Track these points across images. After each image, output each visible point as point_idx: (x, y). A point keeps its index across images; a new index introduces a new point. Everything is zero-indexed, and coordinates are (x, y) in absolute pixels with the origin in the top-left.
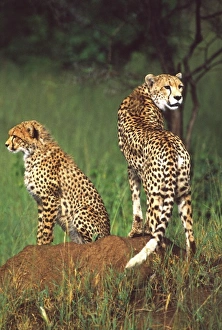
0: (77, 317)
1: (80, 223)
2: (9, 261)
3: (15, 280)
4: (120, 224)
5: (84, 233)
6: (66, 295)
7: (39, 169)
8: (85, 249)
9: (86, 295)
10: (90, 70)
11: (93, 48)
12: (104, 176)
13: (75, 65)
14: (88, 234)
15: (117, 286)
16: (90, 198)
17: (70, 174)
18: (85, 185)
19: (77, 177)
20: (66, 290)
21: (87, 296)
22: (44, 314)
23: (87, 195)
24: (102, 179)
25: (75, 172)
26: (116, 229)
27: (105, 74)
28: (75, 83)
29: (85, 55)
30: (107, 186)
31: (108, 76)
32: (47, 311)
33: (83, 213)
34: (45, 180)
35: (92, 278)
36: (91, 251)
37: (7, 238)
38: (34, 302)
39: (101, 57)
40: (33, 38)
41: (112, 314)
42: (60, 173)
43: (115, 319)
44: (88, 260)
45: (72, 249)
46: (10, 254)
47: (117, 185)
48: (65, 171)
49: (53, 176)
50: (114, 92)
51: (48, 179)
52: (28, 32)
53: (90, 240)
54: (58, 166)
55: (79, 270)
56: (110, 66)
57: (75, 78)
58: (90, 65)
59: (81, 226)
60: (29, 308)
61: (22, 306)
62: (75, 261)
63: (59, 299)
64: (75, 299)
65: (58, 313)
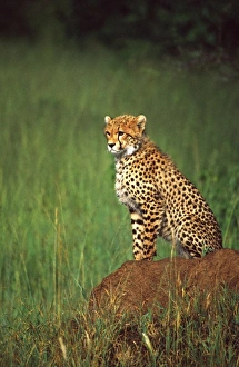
0: (186, 345)
1: (184, 235)
2: (105, 280)
3: (112, 301)
4: (235, 235)
5: (190, 247)
6: (173, 318)
7: (129, 172)
8: (194, 265)
9: (196, 319)
10: (196, 54)
11: (201, 28)
12: (215, 179)
13: (180, 48)
14: (194, 247)
15: (232, 309)
16: (195, 207)
17: (169, 178)
18: (187, 192)
19: (177, 182)
20: (172, 313)
21: (197, 321)
22: (148, 342)
23: (190, 203)
24: (212, 182)
25: (173, 176)
26: (231, 241)
27: (215, 59)
28: (179, 70)
29: (192, 36)
30: (218, 191)
31: (219, 61)
32: (150, 339)
33: (187, 224)
34: (138, 184)
35: (202, 299)
36: (201, 267)
37: (103, 252)
38: (135, 327)
39: (211, 38)
40: (131, 19)
41: (227, 341)
42: (157, 177)
43: (230, 348)
44: (196, 278)
45: (178, 265)
46: (107, 271)
47: (231, 189)
48: (162, 174)
49: (148, 179)
50: (225, 79)
51: (141, 182)
52: (125, 11)
53: (198, 255)
54: (153, 169)
55: (187, 290)
56: (221, 49)
57: (179, 63)
58: (197, 48)
59: (186, 239)
60: (130, 334)
61: (122, 332)
62: (182, 279)
63: (164, 325)
64: (183, 324)
65: (163, 340)
